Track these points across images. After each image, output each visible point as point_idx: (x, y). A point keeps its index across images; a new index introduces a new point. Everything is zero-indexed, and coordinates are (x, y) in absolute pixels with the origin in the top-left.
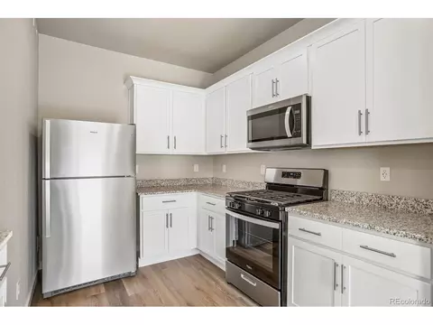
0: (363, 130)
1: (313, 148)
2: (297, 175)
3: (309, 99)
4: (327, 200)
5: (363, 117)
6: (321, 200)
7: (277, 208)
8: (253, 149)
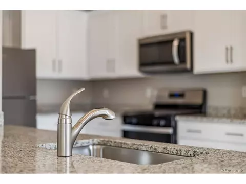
0: (229, 59)
1: (194, 73)
2: (181, 95)
3: (192, 34)
5: (229, 51)
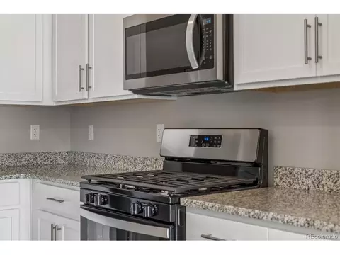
0: (312, 54)
1: (236, 88)
2: (215, 141)
4: (266, 185)
6: (254, 184)
7: (167, 199)
8: (135, 91)
